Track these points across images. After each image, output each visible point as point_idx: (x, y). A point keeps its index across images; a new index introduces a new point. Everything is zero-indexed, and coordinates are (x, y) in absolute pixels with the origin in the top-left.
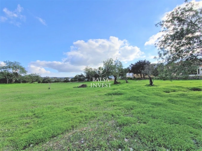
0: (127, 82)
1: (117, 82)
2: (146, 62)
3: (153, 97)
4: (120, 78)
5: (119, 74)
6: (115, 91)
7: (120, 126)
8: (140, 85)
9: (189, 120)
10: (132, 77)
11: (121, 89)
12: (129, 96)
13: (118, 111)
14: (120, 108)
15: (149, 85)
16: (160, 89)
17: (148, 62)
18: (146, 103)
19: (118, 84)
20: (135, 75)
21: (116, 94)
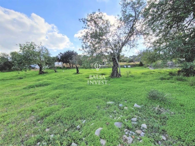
0: (56, 72)
1: (43, 72)
2: (74, 52)
3: (78, 83)
4: (47, 66)
5: (46, 62)
6: (41, 82)
7: (42, 118)
8: (69, 73)
9: (97, 94)
10: (61, 66)
11: (48, 80)
12: (57, 85)
13: (41, 103)
14: (45, 99)
15: (76, 73)
16: (83, 76)
17: (76, 53)
18: (72, 89)
19: (45, 74)
20: (65, 64)
21: (40, 85)
